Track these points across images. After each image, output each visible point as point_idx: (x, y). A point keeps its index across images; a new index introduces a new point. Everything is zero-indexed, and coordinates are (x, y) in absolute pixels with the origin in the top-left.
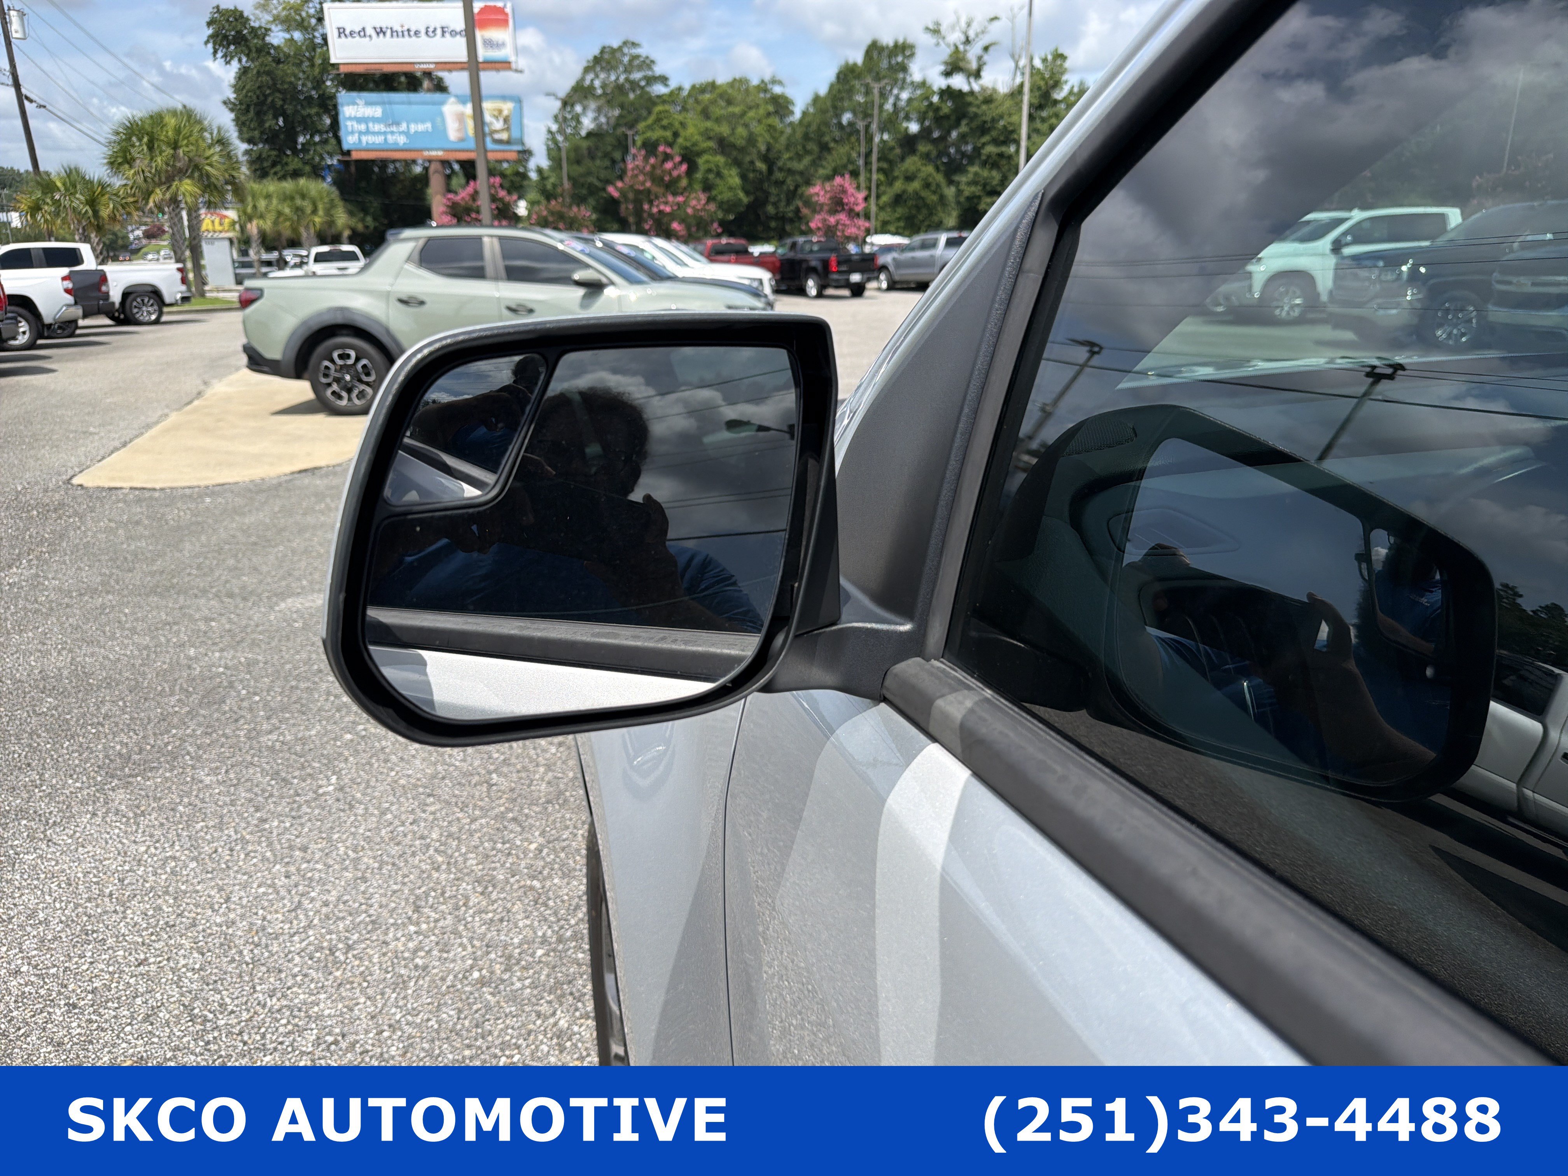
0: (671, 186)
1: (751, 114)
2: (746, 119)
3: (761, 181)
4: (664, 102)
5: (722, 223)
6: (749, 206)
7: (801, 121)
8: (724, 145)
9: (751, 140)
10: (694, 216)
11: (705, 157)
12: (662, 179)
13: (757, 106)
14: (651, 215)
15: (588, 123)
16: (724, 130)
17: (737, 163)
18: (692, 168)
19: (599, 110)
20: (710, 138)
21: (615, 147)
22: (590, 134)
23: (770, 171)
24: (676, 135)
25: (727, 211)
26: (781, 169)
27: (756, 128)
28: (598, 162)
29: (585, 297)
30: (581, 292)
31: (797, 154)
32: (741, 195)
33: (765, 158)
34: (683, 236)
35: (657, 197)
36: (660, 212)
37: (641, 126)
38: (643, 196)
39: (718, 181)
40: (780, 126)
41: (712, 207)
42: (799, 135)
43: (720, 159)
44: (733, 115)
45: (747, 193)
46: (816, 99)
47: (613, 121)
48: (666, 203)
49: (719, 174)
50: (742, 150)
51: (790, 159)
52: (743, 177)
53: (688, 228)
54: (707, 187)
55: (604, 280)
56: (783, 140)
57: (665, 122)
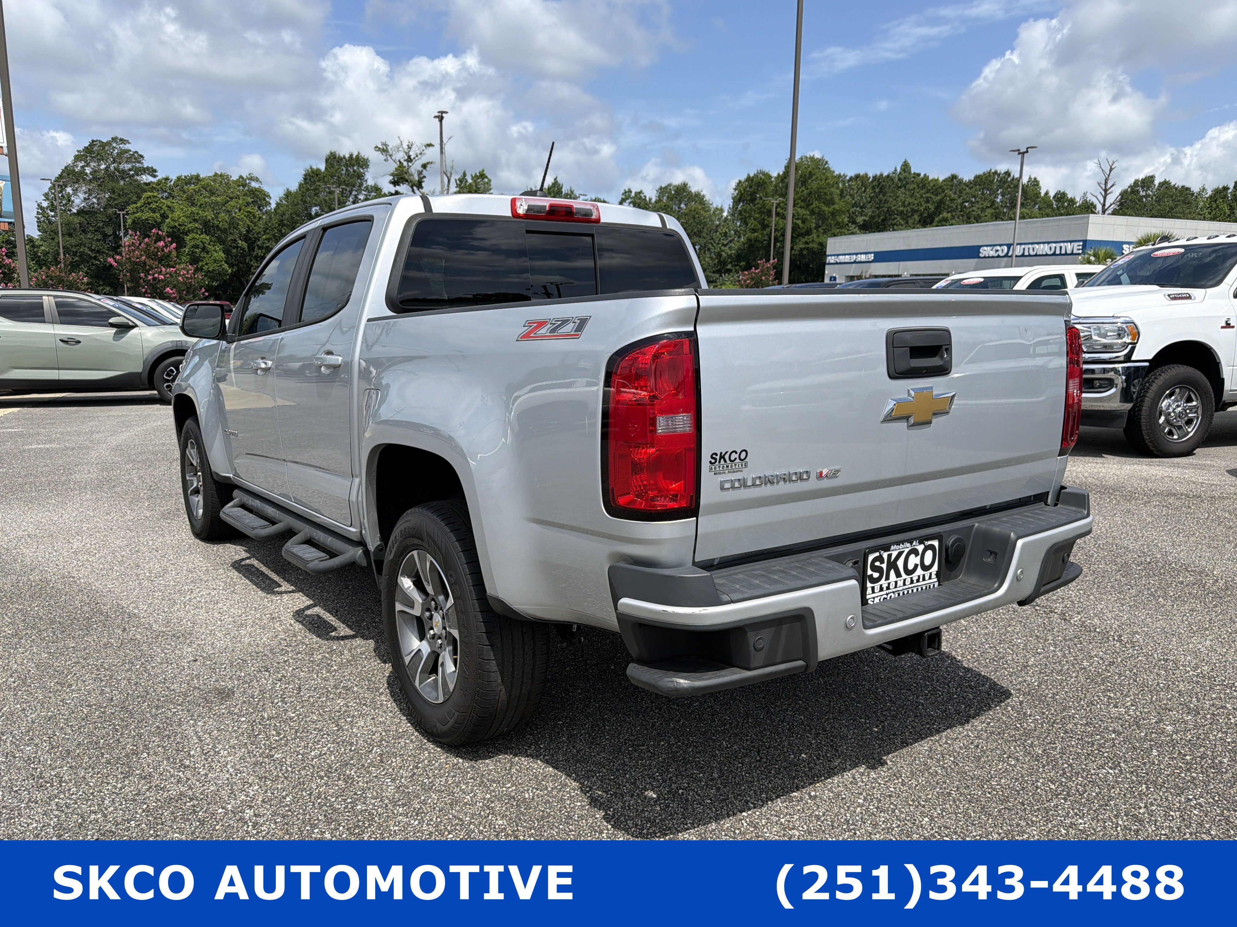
0: (164, 260)
1: (232, 203)
2: (228, 206)
3: (243, 256)
4: (153, 189)
5: (209, 289)
6: (232, 275)
7: (275, 209)
8: (208, 227)
9: (233, 223)
10: (185, 283)
11: (191, 236)
12: (156, 255)
13: (238, 197)
14: (147, 282)
15: (78, 201)
16: (209, 215)
17: (221, 241)
18: (181, 244)
19: (90, 192)
20: (195, 220)
21: (106, 224)
22: (81, 212)
23: (251, 248)
24: (164, 216)
25: (212, 279)
26: (260, 248)
27: (237, 215)
28: (89, 236)
29: (115, 333)
30: (114, 330)
31: (274, 236)
32: (226, 266)
33: (246, 239)
34: (175, 298)
35: (151, 268)
36: (154, 279)
37: (130, 208)
38: (136, 267)
39: (203, 255)
40: (258, 213)
41: (199, 276)
42: (275, 221)
43: (206, 238)
44: (217, 203)
45: (231, 265)
46: (288, 194)
47: (104, 202)
48: (160, 273)
49: (204, 249)
50: (224, 231)
51: (268, 240)
52: (227, 252)
53: (180, 292)
54: (194, 260)
55: (131, 323)
56: (261, 224)
57: (153, 206)
